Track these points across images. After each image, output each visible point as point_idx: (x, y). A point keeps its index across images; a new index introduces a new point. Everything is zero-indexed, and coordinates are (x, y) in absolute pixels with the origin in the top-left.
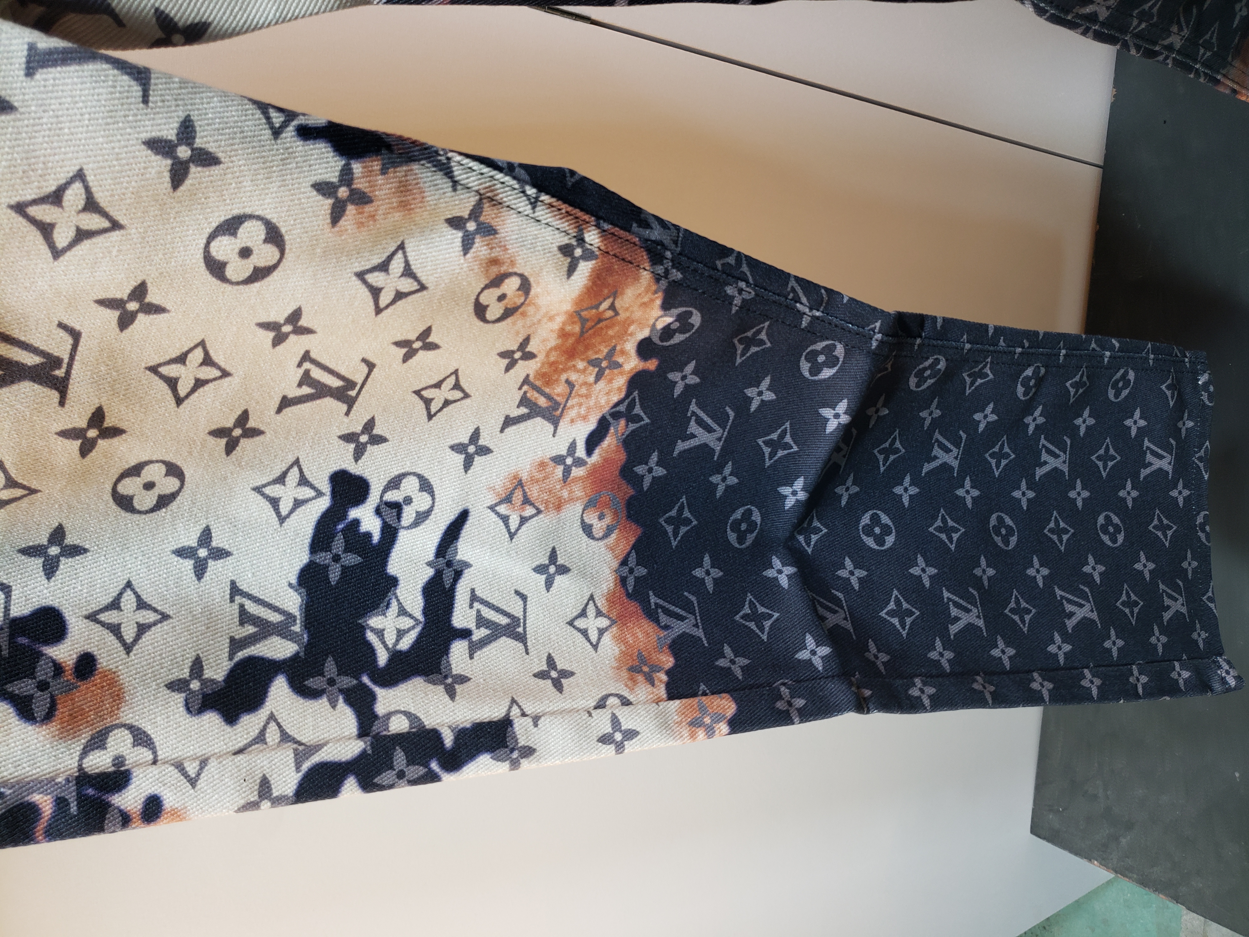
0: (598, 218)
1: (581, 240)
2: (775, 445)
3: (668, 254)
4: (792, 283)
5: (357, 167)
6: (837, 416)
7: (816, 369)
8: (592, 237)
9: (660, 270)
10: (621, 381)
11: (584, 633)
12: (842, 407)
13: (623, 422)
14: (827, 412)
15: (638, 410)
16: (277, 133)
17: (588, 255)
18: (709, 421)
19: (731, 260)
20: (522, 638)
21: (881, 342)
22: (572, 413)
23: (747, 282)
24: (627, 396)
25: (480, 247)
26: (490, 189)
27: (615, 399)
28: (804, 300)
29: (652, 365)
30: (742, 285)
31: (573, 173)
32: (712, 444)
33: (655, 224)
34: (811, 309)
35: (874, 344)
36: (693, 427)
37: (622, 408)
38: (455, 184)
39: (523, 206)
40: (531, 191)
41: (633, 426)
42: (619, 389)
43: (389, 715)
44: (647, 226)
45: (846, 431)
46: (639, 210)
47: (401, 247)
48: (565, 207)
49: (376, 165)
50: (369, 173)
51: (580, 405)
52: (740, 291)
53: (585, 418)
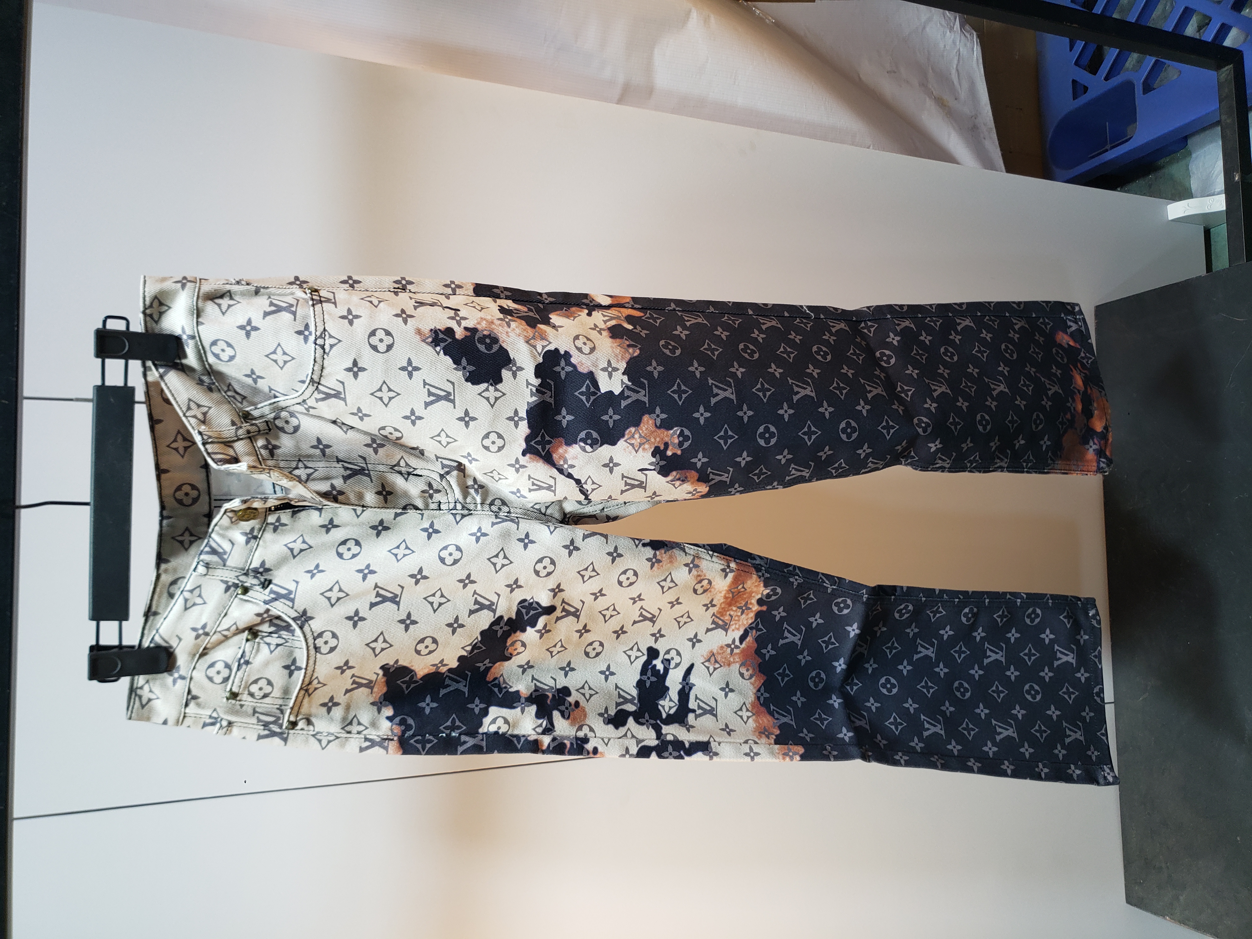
0: (735, 558)
1: (729, 566)
2: (828, 643)
3: (763, 568)
4: (820, 575)
5: (658, 553)
6: (854, 630)
7: (840, 610)
8: (733, 565)
9: (760, 574)
10: (752, 615)
11: (741, 717)
12: (855, 626)
13: (754, 631)
14: (849, 628)
15: (760, 626)
16: (637, 546)
17: (732, 571)
18: (794, 632)
19: (791, 568)
20: (715, 716)
21: (868, 599)
22: (733, 627)
23: (799, 576)
24: (755, 620)
25: (694, 572)
26: (697, 554)
27: (750, 622)
28: (827, 582)
29: (764, 608)
30: (797, 577)
31: (725, 545)
32: (796, 642)
33: (757, 558)
34: (831, 585)
35: (865, 599)
36: (786, 634)
37: (754, 625)
38: (686, 553)
39: (708, 558)
40: (711, 553)
41: (759, 633)
42: (752, 618)
43: (667, 734)
44: (755, 559)
45: (859, 636)
46: (751, 554)
47: (670, 574)
48: (722, 556)
49: (663, 551)
50: (661, 554)
51: (736, 624)
52: (796, 580)
53: (738, 629)
